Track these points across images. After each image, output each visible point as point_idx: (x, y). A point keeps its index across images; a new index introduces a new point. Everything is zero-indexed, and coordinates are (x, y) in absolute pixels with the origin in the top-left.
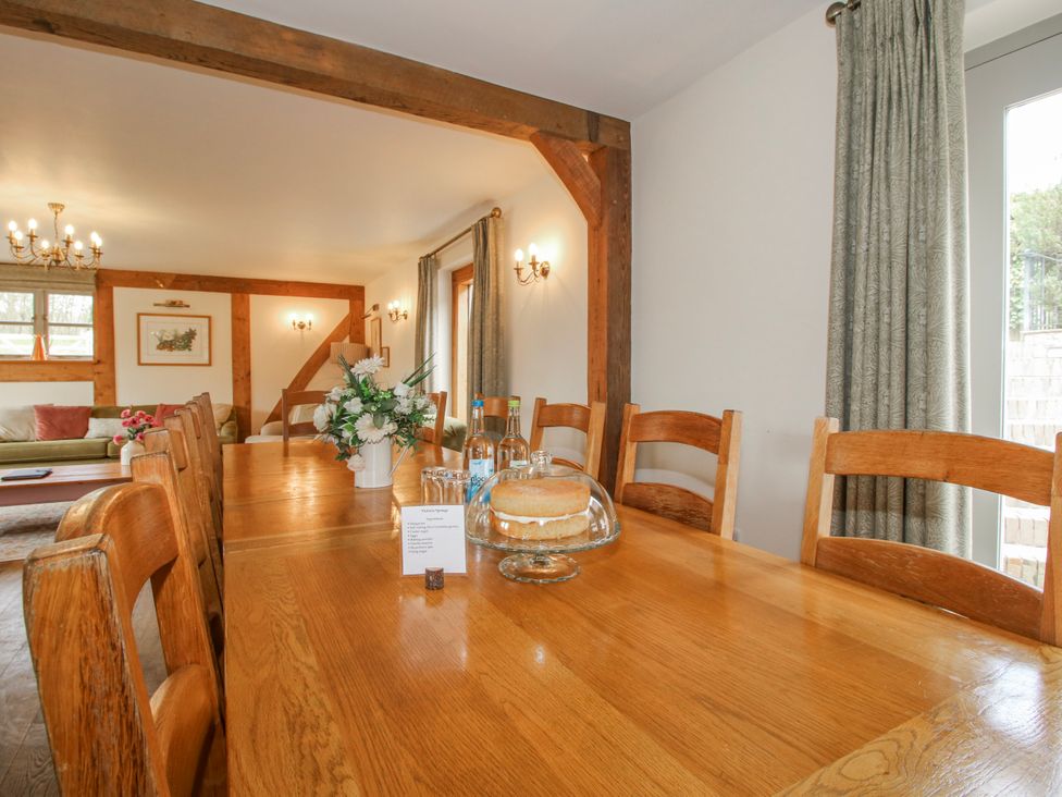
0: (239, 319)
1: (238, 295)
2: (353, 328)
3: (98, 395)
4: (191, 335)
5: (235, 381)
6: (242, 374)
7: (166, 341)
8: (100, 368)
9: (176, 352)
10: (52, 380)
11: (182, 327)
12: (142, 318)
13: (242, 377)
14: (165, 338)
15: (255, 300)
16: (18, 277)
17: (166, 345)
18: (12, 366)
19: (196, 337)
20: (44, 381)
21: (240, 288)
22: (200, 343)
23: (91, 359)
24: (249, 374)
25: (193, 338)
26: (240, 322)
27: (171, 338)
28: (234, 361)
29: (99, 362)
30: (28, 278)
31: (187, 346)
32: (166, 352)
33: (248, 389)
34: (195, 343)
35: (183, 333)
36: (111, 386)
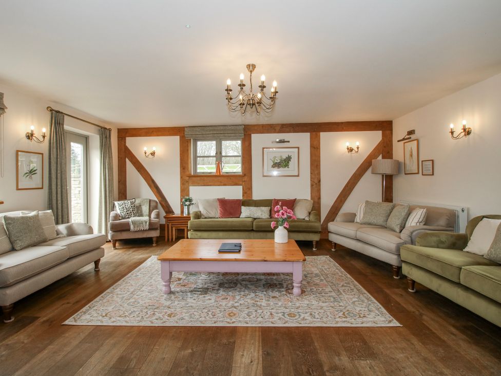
0: (314, 148)
1: (314, 133)
2: (385, 149)
3: (244, 193)
4: (289, 159)
5: (312, 185)
6: (316, 181)
7: (276, 163)
8: (246, 178)
9: (281, 169)
10: (225, 185)
11: (284, 153)
12: (265, 150)
13: (316, 184)
14: (276, 161)
15: (323, 135)
16: (211, 132)
17: (277, 165)
18: (208, 178)
19: (292, 160)
20: (222, 185)
21: (315, 129)
22: (293, 163)
23: (241, 174)
24: (320, 181)
25: (290, 160)
26: (315, 149)
27: (279, 161)
28: (311, 173)
29: (245, 175)
31: (287, 165)
32: (276, 169)
33: (319, 191)
34: (291, 163)
35: (285, 158)
36: (250, 189)
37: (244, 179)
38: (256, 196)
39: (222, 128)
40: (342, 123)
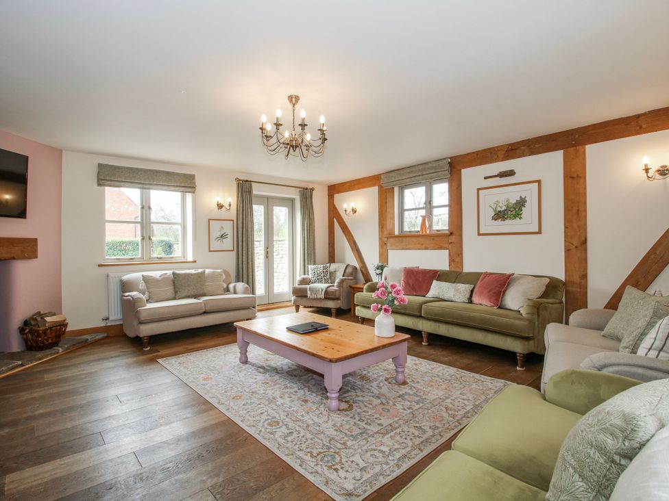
0: (573, 178)
1: (573, 149)
3: (452, 261)
4: (521, 203)
5: (567, 250)
6: (576, 242)
7: (500, 212)
8: (453, 239)
9: (508, 222)
10: (427, 248)
11: (512, 195)
12: (481, 192)
13: (576, 246)
14: (499, 209)
15: (593, 151)
17: (500, 216)
19: (527, 204)
20: (423, 249)
21: (573, 141)
22: (530, 211)
23: (447, 232)
24: (585, 242)
25: (523, 206)
26: (574, 181)
27: (504, 208)
28: (566, 227)
29: (451, 234)
31: (518, 215)
32: (499, 222)
33: (584, 261)
34: (525, 211)
35: (514, 202)
36: (460, 254)
37: (452, 239)
38: (469, 267)
39: (421, 167)
40: (638, 116)
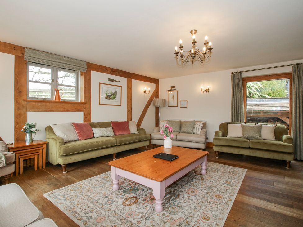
1: (129, 79)
2: (156, 94)
4: (116, 93)
5: (128, 112)
7: (108, 95)
8: (86, 105)
9: (111, 100)
10: (68, 111)
11: (112, 89)
12: (101, 84)
14: (108, 94)
15: (133, 81)
17: (108, 97)
20: (65, 111)
21: (130, 76)
22: (118, 96)
23: (83, 102)
24: (131, 109)
25: (116, 94)
26: (129, 88)
27: (110, 94)
28: (127, 104)
29: (86, 103)
30: (62, 62)
31: (114, 98)
32: (108, 100)
33: (131, 115)
35: (113, 92)
36: (90, 114)
38: (94, 120)
40: (142, 76)
